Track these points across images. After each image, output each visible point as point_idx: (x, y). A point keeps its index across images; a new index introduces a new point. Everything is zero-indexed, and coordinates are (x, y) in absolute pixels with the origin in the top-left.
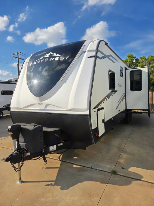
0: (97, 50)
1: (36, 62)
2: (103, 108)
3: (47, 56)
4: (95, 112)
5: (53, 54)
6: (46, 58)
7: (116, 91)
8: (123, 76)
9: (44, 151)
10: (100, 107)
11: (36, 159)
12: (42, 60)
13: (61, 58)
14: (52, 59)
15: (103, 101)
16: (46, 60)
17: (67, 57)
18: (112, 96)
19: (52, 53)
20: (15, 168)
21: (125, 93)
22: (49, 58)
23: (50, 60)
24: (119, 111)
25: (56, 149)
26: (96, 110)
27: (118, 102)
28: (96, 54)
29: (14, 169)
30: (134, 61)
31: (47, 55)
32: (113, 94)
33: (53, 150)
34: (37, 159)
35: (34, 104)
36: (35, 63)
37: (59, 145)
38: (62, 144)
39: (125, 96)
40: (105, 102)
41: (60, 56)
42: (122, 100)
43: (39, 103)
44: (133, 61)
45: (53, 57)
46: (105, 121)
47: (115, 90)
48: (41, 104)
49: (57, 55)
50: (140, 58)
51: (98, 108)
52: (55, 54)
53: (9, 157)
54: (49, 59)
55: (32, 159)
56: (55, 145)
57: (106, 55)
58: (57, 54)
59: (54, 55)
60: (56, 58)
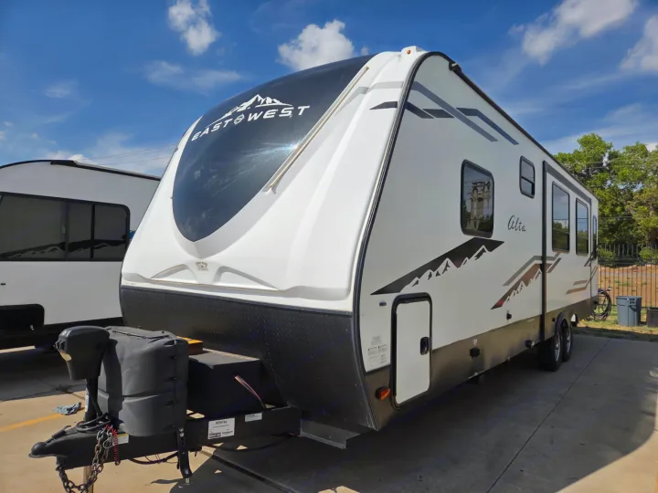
0: (412, 84)
1: (211, 128)
2: (424, 297)
3: (244, 108)
4: (382, 304)
5: (263, 100)
6: (241, 113)
7: (498, 244)
8: (533, 193)
9: (182, 435)
10: (408, 289)
11: (158, 462)
12: (227, 122)
13: (283, 111)
14: (256, 117)
15: (429, 271)
16: (238, 119)
17: (302, 108)
18: (478, 256)
19: (260, 98)
20: (70, 485)
21: (540, 254)
22: (246, 113)
23: (250, 119)
24: (509, 317)
25: (233, 434)
26: (390, 298)
27: (508, 283)
28: (406, 96)
29: (66, 487)
30: (605, 159)
31: (245, 105)
32: (483, 251)
33: (222, 436)
34: (162, 463)
35: (183, 267)
36: (207, 131)
37: (249, 418)
38: (259, 416)
39: (543, 267)
40: (438, 274)
41: (281, 104)
42: (526, 280)
43: (198, 263)
44: (602, 159)
45: (258, 110)
46: (435, 345)
47: (494, 238)
48: (202, 266)
49: (273, 102)
50: (627, 148)
51: (399, 292)
52: (269, 100)
53: (49, 442)
54: (247, 117)
55: (143, 459)
56: (231, 417)
57: (455, 107)
58: (275, 100)
59: (265, 103)
60: (267, 113)
